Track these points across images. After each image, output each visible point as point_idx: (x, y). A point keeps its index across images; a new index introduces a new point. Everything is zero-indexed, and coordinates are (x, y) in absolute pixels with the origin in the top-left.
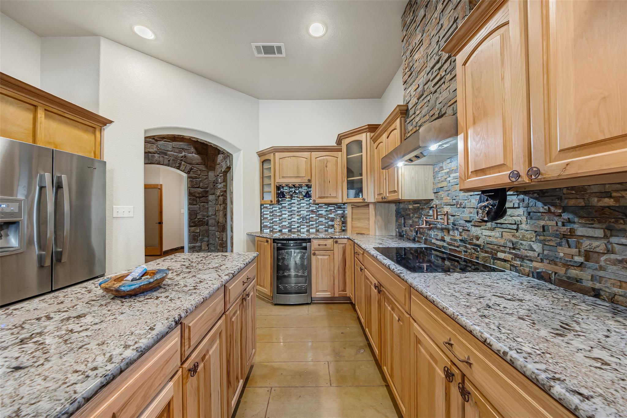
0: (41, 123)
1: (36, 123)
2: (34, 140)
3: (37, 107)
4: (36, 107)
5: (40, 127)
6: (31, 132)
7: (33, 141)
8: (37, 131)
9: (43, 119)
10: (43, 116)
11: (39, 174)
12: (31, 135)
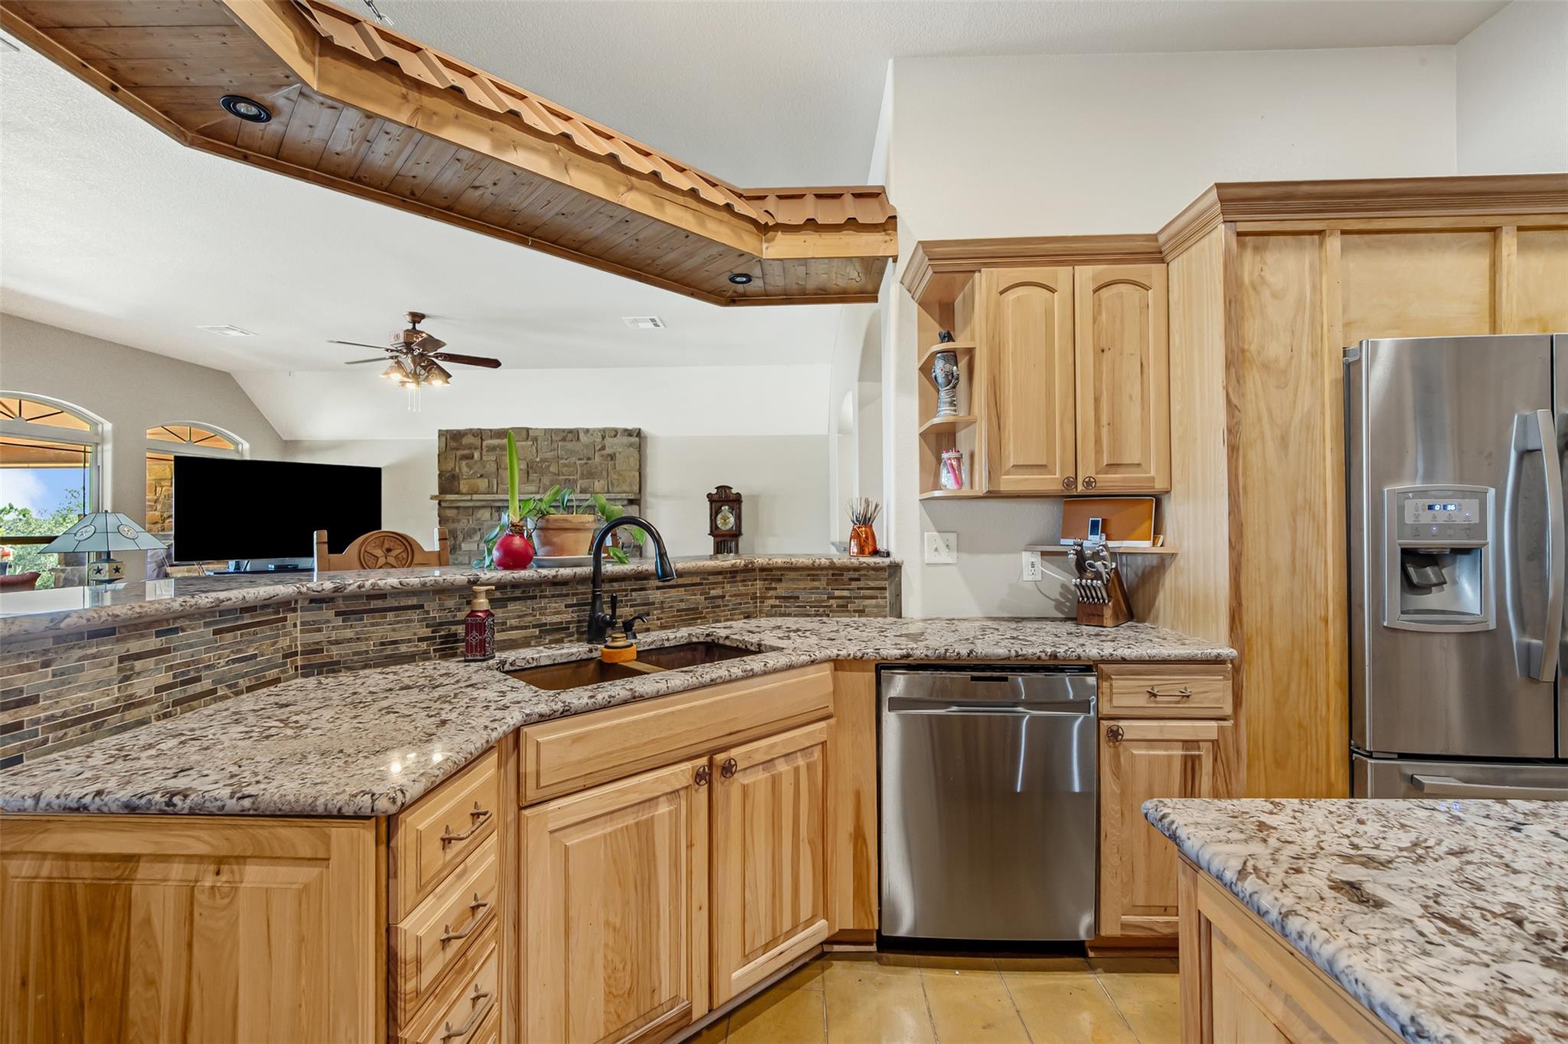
0: (1508, 273)
1: (1498, 276)
2: (1494, 325)
3: (1497, 231)
4: (1494, 230)
5: (1508, 285)
6: (1486, 305)
7: (1490, 330)
8: (1501, 298)
9: (1514, 257)
10: (1514, 248)
11: (1516, 417)
12: (1486, 314)
